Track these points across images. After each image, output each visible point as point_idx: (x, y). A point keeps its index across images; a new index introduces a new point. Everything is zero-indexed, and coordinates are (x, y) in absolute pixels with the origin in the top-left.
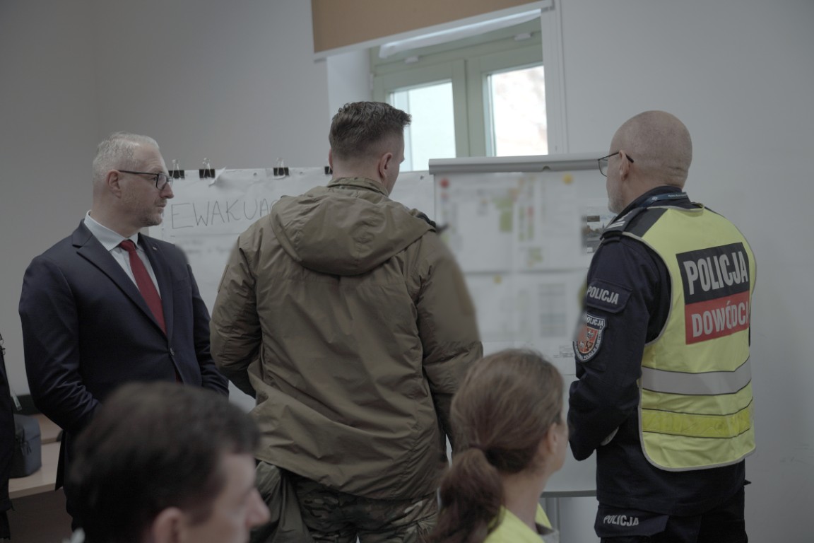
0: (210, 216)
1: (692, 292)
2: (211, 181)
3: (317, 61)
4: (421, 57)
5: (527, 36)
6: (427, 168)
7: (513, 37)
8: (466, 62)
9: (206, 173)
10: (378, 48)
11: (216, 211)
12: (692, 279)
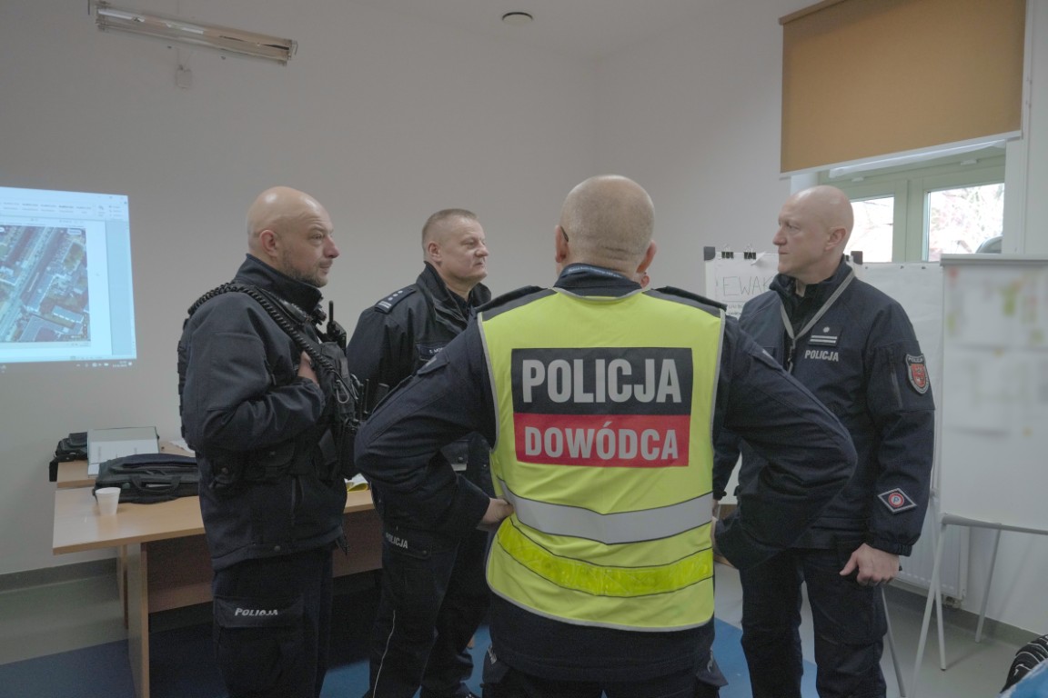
0: (752, 288)
1: (527, 398)
2: (753, 261)
3: (782, 179)
4: (865, 178)
5: (973, 162)
6: (938, 260)
7: (959, 163)
8: (909, 181)
9: (749, 256)
10: (828, 172)
11: (757, 285)
12: (528, 384)
